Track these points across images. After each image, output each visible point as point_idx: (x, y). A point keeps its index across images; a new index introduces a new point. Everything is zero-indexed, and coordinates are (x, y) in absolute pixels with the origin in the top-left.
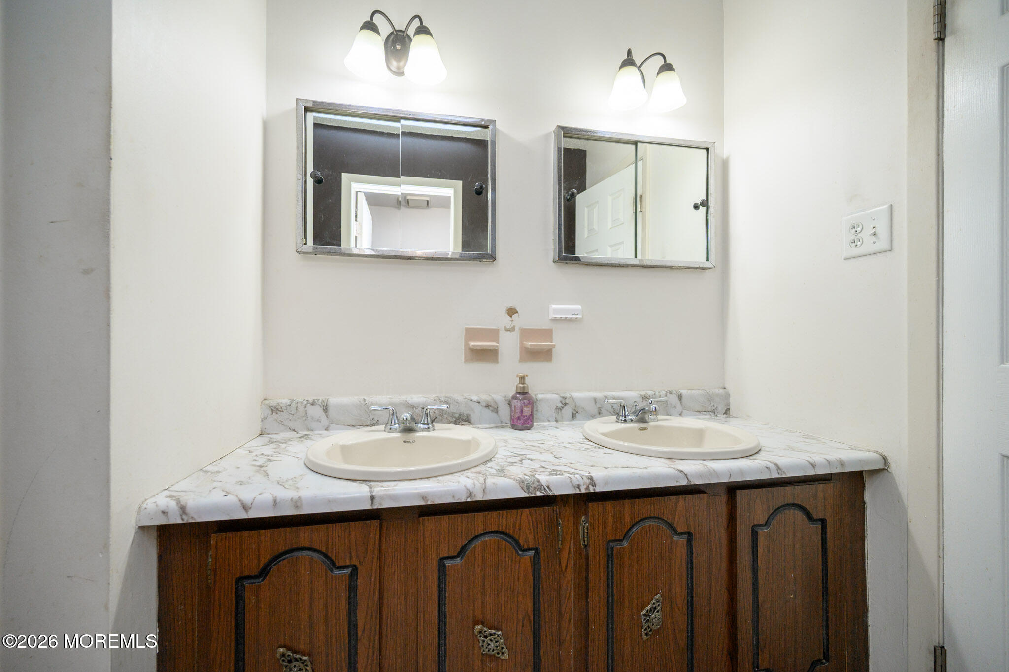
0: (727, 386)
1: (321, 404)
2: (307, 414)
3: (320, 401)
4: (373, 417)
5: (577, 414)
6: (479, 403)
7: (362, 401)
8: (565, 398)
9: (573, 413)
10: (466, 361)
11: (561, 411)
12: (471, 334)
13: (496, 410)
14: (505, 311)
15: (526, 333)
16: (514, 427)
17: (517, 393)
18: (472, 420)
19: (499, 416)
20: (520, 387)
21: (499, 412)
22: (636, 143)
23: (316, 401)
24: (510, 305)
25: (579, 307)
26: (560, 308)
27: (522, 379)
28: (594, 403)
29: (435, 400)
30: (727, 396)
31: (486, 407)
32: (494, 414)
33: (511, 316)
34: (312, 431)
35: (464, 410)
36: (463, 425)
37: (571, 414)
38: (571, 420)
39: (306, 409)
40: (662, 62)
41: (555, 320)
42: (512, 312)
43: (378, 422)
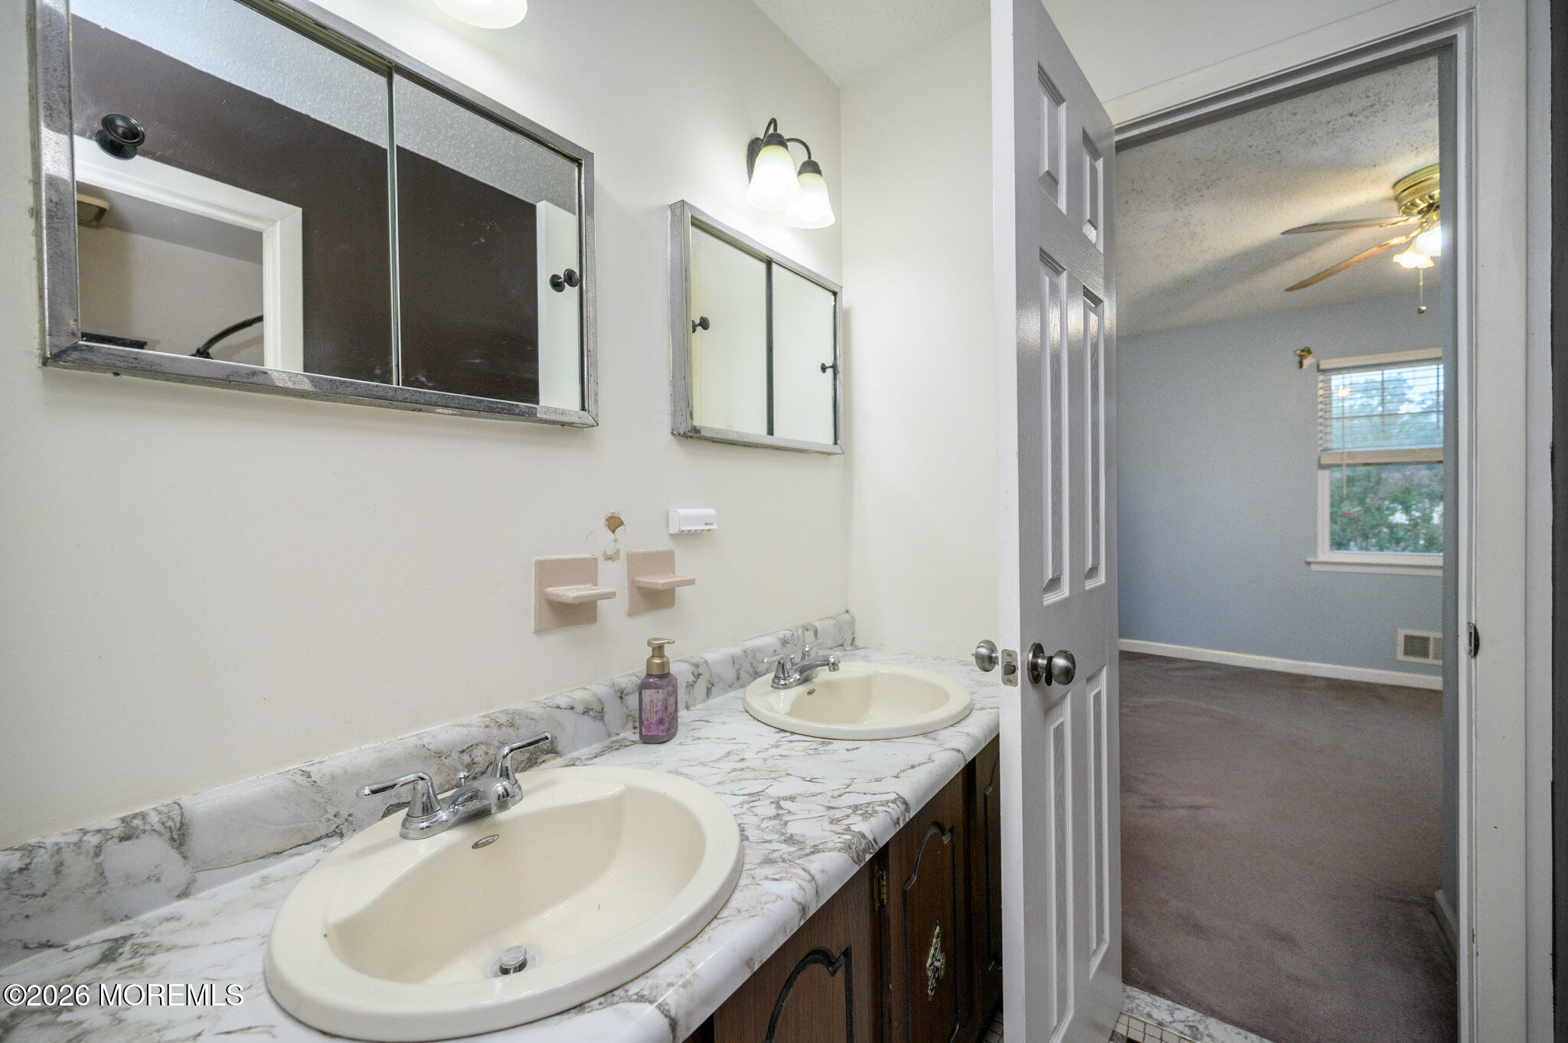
0: (851, 610)
1: (158, 827)
2: (102, 873)
3: (154, 818)
4: (336, 810)
5: (713, 688)
6: (572, 708)
7: (300, 779)
8: (697, 666)
9: (707, 688)
10: (539, 631)
11: (693, 689)
12: (548, 571)
13: (600, 715)
14: (603, 521)
15: (637, 562)
16: (647, 740)
17: (649, 675)
18: (560, 748)
19: (605, 725)
20: (658, 664)
21: (607, 718)
22: (769, 263)
23: (137, 822)
24: (611, 510)
25: (711, 511)
26: (689, 514)
27: (659, 650)
28: (732, 664)
29: (487, 727)
30: (852, 623)
31: (584, 713)
32: (597, 724)
33: (614, 532)
34: (127, 917)
35: (543, 730)
36: (544, 761)
37: (705, 690)
38: (705, 701)
39: (99, 860)
40: (807, 159)
41: (681, 536)
42: (614, 523)
43: (350, 818)
